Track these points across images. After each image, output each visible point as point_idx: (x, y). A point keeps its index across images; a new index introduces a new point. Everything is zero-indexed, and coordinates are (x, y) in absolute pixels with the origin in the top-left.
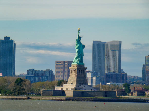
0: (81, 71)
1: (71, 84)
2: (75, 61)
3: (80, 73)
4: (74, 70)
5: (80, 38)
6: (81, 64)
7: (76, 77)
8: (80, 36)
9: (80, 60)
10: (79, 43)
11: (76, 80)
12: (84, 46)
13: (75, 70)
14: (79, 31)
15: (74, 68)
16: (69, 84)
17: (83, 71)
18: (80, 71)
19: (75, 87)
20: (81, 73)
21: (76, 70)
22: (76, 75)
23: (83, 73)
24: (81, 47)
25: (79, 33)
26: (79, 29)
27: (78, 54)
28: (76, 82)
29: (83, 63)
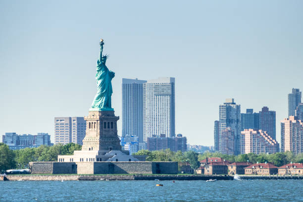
0: (109, 123)
1: (90, 149)
2: (96, 105)
3: (105, 127)
4: (94, 122)
5: (105, 57)
6: (108, 109)
7: (99, 136)
8: (104, 54)
9: (105, 101)
10: (103, 69)
11: (99, 143)
12: (112, 75)
13: (96, 122)
14: (102, 44)
15: (95, 117)
16: (86, 149)
17: (112, 123)
18: (105, 123)
19: (97, 156)
20: (109, 127)
21: (99, 122)
22: (99, 131)
23: (112, 128)
24: (107, 76)
25: (102, 48)
26: (101, 40)
27: (102, 90)
28: (98, 146)
29: (112, 107)
